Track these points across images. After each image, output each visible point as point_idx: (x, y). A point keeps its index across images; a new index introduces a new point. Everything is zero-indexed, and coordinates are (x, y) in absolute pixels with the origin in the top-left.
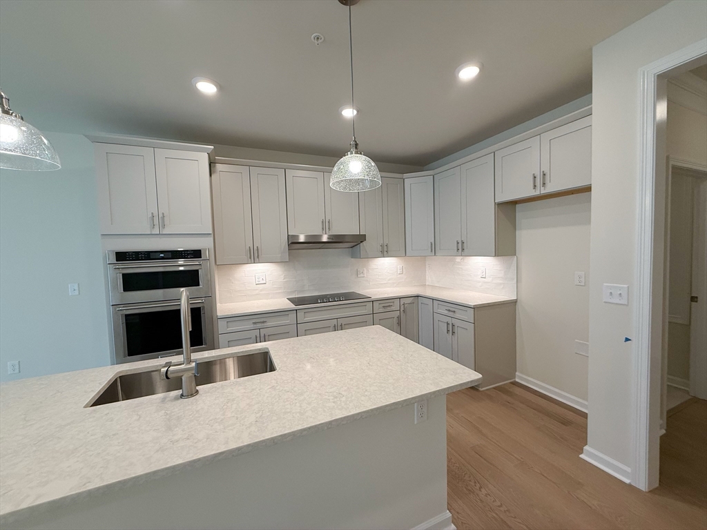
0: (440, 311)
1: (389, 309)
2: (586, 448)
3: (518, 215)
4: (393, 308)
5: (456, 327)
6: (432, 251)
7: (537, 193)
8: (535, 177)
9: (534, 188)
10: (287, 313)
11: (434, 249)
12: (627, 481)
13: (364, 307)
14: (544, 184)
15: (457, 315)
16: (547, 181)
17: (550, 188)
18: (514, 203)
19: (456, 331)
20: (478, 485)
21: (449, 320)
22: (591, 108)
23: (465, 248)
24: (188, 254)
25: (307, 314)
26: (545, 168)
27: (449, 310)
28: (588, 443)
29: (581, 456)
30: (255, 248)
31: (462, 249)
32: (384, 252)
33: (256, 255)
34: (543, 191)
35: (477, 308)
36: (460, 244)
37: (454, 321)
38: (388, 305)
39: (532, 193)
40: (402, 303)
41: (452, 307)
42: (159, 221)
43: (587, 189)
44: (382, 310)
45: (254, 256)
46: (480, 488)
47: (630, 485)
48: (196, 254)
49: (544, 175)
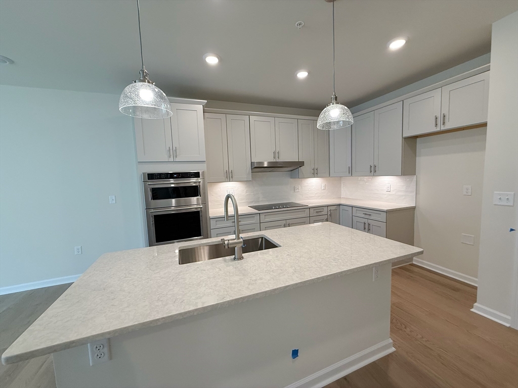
0: (358, 215)
1: (320, 214)
2: (475, 304)
3: (418, 146)
4: (323, 213)
5: (371, 225)
6: (349, 173)
7: (438, 129)
8: (436, 118)
9: (436, 126)
10: (253, 215)
11: (351, 171)
12: (508, 325)
13: (303, 212)
14: (444, 123)
15: (372, 217)
16: (446, 120)
17: (448, 126)
18: (415, 137)
19: (371, 228)
20: (404, 326)
21: (366, 221)
22: (490, 65)
23: (377, 170)
24: (192, 175)
25: (266, 217)
26: (445, 111)
27: (366, 214)
28: (477, 301)
29: (472, 310)
30: (230, 171)
31: (374, 171)
32: (315, 174)
33: (231, 176)
34: (443, 128)
35: (389, 212)
36: (372, 168)
37: (370, 221)
38: (319, 210)
39: (434, 129)
40: (329, 209)
41: (368, 212)
42: (173, 152)
43: (485, 125)
44: (316, 214)
45: (229, 177)
46: (405, 328)
47: (509, 328)
48: (197, 175)
49: (444, 116)
